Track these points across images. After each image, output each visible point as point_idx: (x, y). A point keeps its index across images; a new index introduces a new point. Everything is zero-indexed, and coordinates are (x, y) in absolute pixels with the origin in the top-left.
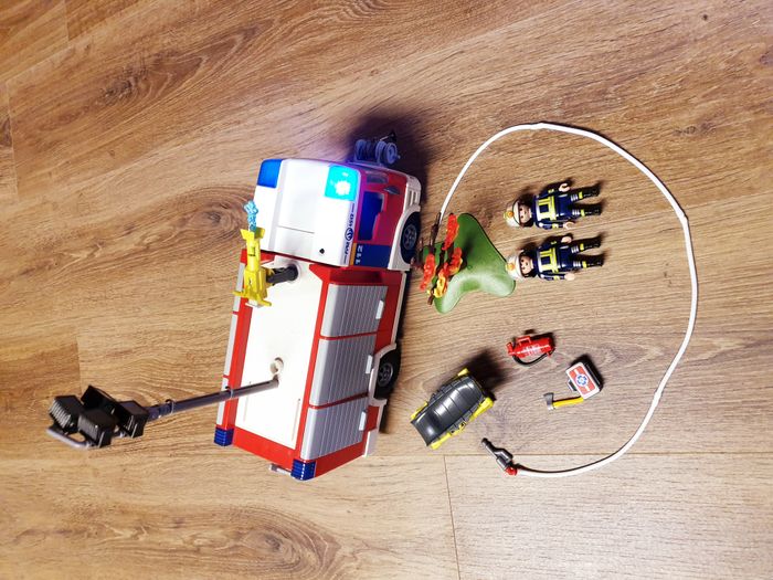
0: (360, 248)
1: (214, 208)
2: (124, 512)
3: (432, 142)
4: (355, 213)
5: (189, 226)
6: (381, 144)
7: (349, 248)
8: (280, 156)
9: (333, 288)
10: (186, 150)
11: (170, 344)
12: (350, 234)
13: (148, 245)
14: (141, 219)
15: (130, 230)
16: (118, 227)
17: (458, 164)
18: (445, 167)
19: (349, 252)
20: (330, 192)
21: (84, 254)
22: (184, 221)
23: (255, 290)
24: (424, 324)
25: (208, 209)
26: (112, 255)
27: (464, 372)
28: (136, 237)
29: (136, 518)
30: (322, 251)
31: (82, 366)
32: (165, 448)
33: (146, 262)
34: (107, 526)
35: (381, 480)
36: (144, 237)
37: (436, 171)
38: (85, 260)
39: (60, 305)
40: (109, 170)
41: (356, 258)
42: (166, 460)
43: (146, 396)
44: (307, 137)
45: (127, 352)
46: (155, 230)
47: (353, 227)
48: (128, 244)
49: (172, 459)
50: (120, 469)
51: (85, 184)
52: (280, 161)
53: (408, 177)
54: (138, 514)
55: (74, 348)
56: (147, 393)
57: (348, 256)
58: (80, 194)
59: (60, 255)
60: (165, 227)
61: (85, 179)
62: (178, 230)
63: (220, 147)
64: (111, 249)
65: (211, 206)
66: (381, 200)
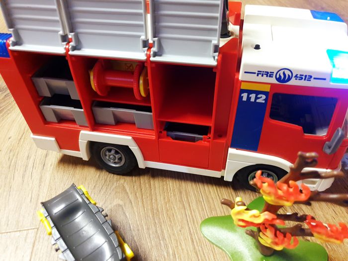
12: (284, 77)
24: (187, 205)
27: (129, 253)
35: (30, 165)
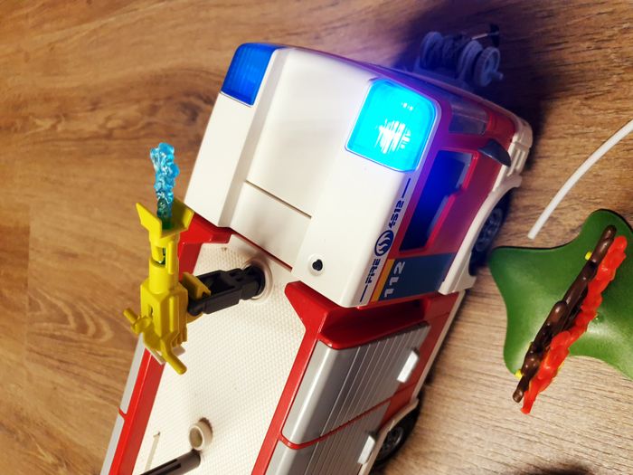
0: (400, 266)
1: (193, 100)
2: (48, 434)
3: (571, 59)
4: (407, 200)
5: (159, 118)
6: (473, 47)
7: (377, 272)
8: (274, 41)
9: (325, 355)
10: (172, 9)
11: (117, 264)
13: (111, 130)
14: (108, 94)
15: (95, 106)
16: (84, 98)
17: (618, 110)
18: (586, 111)
19: (374, 279)
20: (361, 144)
21: (46, 124)
22: (154, 110)
23: (158, 331)
25: (185, 99)
26: (74, 133)
28: (100, 116)
29: (59, 447)
30: (318, 265)
31: (32, 255)
32: (96, 385)
33: (105, 152)
34: (33, 439)
36: (109, 119)
37: (566, 116)
38: (47, 131)
39: (20, 177)
40: (82, 22)
41: (387, 286)
42: (96, 399)
43: (86, 316)
44: (340, 14)
45: (74, 256)
46: (122, 113)
47: (395, 230)
48: (90, 124)
49: (101, 401)
50: (51, 386)
51: (58, 35)
52: (271, 49)
53: (519, 121)
54: (62, 444)
55: (26, 232)
56: (87, 313)
57: (371, 286)
58: (51, 46)
59: (26, 119)
60: (131, 111)
61: (58, 29)
62: (147, 119)
63: (213, 13)
64: (74, 126)
65: (188, 94)
66: (462, 165)
